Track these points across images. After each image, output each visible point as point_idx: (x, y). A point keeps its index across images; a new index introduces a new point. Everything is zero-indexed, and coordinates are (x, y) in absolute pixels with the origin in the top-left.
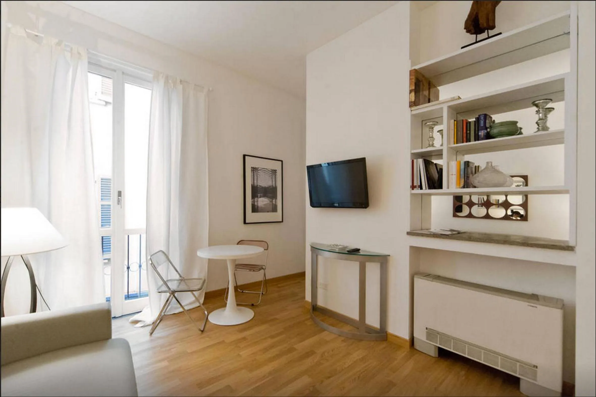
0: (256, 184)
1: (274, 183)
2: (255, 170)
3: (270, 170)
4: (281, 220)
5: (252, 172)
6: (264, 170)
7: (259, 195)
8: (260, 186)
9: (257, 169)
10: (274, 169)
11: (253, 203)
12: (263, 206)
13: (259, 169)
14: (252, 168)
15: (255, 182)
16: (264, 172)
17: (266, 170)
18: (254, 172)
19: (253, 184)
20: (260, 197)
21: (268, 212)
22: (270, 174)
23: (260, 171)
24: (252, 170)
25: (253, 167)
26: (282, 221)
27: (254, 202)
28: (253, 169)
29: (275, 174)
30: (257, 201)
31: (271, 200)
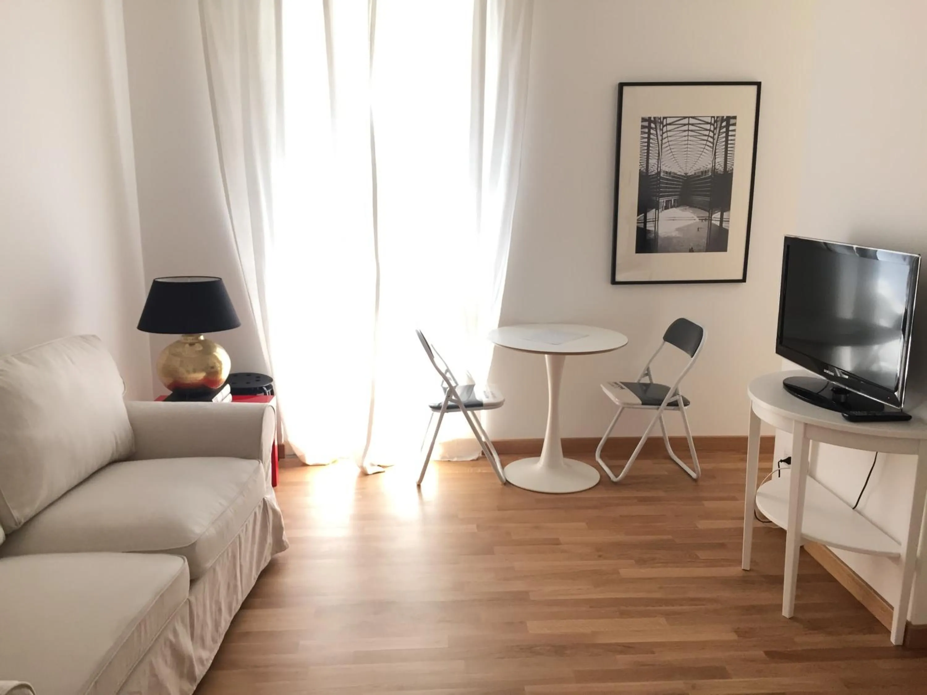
0: (653, 170)
1: (720, 160)
2: (653, 125)
3: (709, 120)
4: (740, 277)
5: (643, 133)
6: (686, 121)
7: (662, 201)
8: (667, 172)
9: (662, 123)
10: (725, 114)
11: (642, 225)
12: (674, 234)
13: (669, 121)
14: (644, 120)
15: (653, 161)
16: (686, 128)
17: (692, 121)
18: (649, 133)
19: (643, 169)
20: (666, 208)
21: (691, 251)
22: (707, 133)
23: (669, 127)
24: (643, 127)
25: (647, 116)
26: (744, 280)
27: (645, 222)
28: (646, 124)
29: (727, 131)
30: (656, 220)
31: (706, 214)
